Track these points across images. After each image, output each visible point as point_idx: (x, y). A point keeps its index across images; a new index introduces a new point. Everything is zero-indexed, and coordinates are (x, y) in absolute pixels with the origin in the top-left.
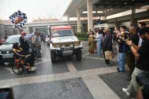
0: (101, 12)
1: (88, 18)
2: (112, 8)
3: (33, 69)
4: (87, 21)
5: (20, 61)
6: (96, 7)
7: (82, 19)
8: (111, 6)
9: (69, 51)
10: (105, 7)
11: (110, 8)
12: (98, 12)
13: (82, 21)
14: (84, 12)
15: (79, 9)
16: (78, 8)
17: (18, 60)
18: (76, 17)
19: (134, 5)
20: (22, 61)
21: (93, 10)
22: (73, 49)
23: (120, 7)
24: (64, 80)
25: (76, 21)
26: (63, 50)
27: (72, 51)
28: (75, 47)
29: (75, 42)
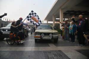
3: (22, 42)
10: (70, 15)
16: (54, 15)
18: (52, 21)
20: (15, 35)
24: (46, 51)
25: (52, 24)
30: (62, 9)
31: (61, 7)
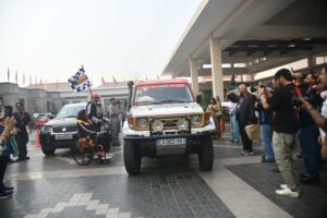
0: (243, 65)
1: (212, 79)
2: (265, 55)
3: (109, 156)
4: (210, 84)
5: (88, 140)
6: (230, 55)
7: (201, 79)
8: (262, 52)
9: (176, 142)
10: (248, 54)
11: (259, 57)
12: (236, 65)
13: (201, 84)
14: (205, 66)
15: (195, 60)
16: (194, 56)
17: (84, 140)
19: (311, 48)
20: (91, 142)
21: (224, 62)
22: (186, 134)
23: (282, 54)
26: (156, 136)
27: (183, 141)
28: (194, 131)
29: (192, 115)
30: (217, 40)
31: (212, 33)
